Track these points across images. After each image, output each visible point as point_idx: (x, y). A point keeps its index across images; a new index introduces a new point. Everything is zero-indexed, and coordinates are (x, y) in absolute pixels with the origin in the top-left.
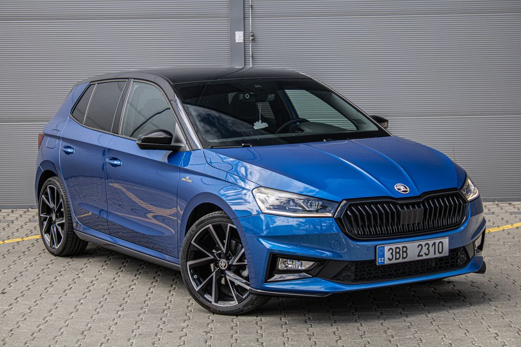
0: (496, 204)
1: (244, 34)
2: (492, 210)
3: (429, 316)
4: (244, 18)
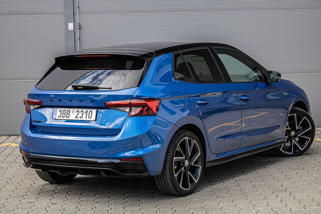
1: (74, 25)
3: (156, 202)
4: (74, 14)
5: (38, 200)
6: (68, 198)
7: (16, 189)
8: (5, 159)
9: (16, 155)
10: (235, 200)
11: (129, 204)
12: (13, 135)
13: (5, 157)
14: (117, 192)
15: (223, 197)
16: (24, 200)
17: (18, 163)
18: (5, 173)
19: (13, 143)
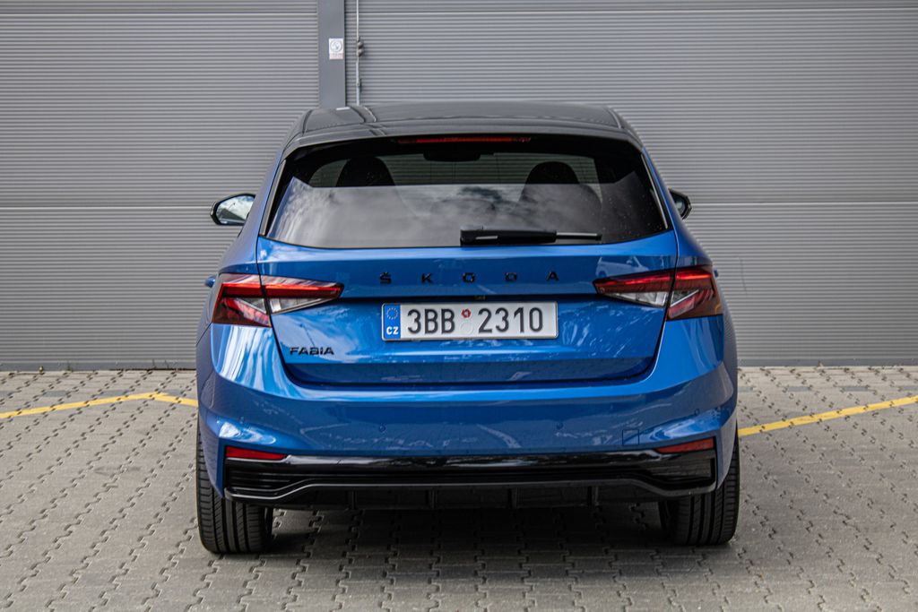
0: (820, 370)
1: (346, 44)
2: (809, 382)
3: (623, 594)
4: (345, 13)
5: (257, 576)
6: (347, 574)
7: (186, 537)
8: (142, 441)
9: (174, 430)
10: (868, 594)
11: (539, 598)
12: (158, 367)
13: (142, 437)
14: (495, 558)
15: (828, 583)
16: (214, 576)
17: (184, 455)
18: (148, 485)
19: (161, 394)
